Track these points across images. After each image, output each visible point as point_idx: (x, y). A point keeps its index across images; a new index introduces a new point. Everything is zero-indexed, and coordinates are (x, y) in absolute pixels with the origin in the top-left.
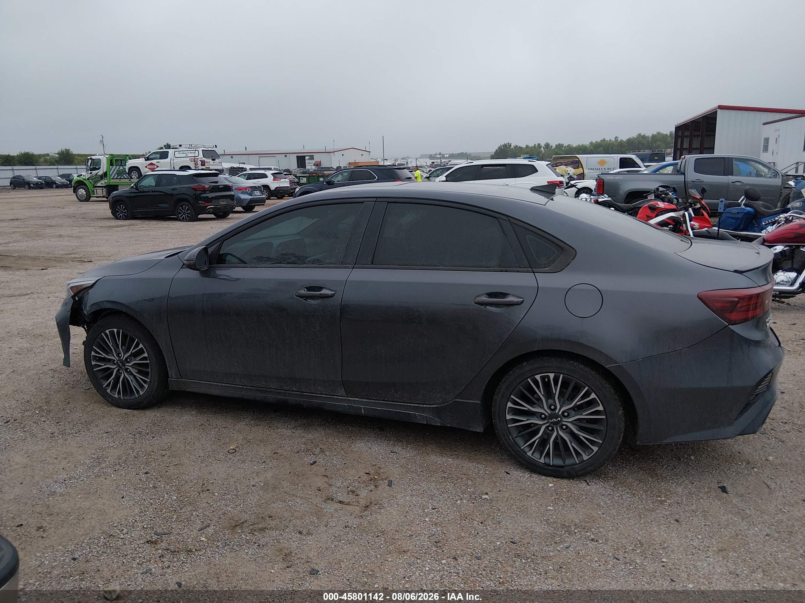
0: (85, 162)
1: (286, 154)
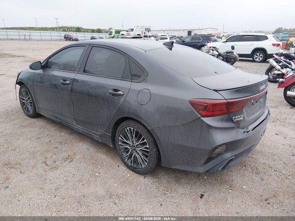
0: (107, 32)
1: (184, 30)
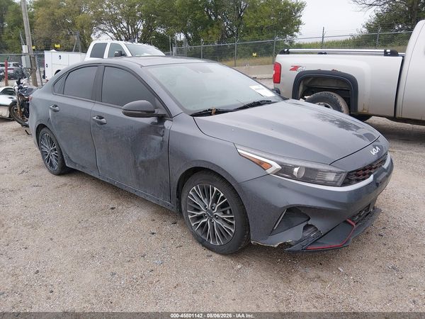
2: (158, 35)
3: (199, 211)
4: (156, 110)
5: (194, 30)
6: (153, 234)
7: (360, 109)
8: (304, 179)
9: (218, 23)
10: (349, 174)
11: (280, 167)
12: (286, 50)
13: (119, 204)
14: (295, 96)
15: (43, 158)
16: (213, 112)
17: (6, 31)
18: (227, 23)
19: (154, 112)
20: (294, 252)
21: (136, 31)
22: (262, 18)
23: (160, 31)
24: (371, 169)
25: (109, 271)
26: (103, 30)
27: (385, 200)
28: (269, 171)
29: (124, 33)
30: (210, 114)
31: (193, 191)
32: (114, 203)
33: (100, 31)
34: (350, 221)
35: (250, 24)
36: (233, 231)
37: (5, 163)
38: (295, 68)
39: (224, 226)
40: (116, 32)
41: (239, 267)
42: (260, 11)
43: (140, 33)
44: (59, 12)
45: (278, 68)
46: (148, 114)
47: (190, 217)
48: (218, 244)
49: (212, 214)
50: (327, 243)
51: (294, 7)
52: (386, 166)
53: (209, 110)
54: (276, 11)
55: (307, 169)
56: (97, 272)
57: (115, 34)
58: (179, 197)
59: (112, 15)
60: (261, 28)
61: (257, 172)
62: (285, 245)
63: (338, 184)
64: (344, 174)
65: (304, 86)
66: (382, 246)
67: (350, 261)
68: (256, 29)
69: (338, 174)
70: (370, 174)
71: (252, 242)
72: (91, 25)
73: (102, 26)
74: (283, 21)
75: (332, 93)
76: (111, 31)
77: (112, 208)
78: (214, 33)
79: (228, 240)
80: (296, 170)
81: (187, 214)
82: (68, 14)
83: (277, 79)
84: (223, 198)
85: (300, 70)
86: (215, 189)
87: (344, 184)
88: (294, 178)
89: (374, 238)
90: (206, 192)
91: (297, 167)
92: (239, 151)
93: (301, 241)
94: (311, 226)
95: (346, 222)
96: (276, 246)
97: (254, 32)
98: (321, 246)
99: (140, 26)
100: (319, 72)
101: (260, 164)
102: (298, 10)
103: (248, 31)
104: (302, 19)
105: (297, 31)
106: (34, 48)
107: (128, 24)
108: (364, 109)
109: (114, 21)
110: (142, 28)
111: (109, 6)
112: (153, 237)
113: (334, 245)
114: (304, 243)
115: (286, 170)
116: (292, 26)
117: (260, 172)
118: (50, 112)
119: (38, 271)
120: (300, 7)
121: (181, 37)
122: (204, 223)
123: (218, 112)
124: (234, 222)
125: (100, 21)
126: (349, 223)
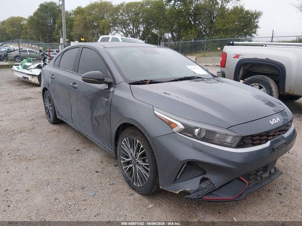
2: (153, 34)
3: (128, 157)
4: (106, 79)
5: (178, 32)
6: (97, 172)
7: (287, 90)
8: (203, 139)
9: (196, 26)
10: (243, 138)
11: (183, 127)
12: (231, 42)
13: (83, 148)
14: (236, 78)
15: (46, 111)
16: (148, 82)
17: (56, 29)
18: (203, 26)
19: (104, 80)
20: (191, 199)
21: (139, 31)
22: (228, 23)
23: (155, 31)
24: (268, 137)
25: (54, 196)
26: (117, 31)
27: (293, 164)
28: (175, 130)
29: (130, 32)
30: (145, 84)
31: (125, 142)
32: (80, 147)
33: (115, 31)
34: (243, 179)
35: (219, 27)
36: (148, 176)
37: (24, 113)
38: (237, 56)
39: (143, 171)
40: (125, 32)
41: (151, 206)
42: (227, 18)
43: (141, 33)
44: (90, 18)
45: (224, 56)
46: (100, 81)
47: (122, 162)
48: (139, 186)
49: (135, 161)
50: (222, 195)
51: (253, 15)
52: (286, 135)
53: (145, 80)
54: (240, 18)
55: (207, 131)
56: (46, 196)
57: (124, 33)
58: (116, 146)
59: (124, 20)
60: (227, 30)
61: (167, 130)
62: (185, 193)
63: (233, 146)
64: (238, 138)
65: (244, 70)
66: (279, 204)
67: (245, 213)
68: (223, 31)
69: (235, 137)
70: (267, 140)
71: (160, 187)
72: (110, 27)
73: (116, 28)
74: (244, 26)
75: (265, 77)
76: (122, 31)
77: (78, 150)
78: (192, 33)
79: (145, 183)
80: (197, 130)
81: (121, 159)
82: (95, 19)
83: (223, 64)
84: (142, 149)
85: (241, 58)
86: (138, 141)
87: (238, 146)
88: (194, 137)
89: (273, 195)
90: (132, 143)
91: (198, 128)
92: (155, 112)
93: (198, 190)
94: (207, 179)
95: (239, 179)
96: (177, 192)
97: (221, 33)
98: (215, 198)
99: (142, 28)
100: (256, 59)
101: (169, 124)
102: (256, 17)
103: (217, 32)
104: (259, 24)
105: (255, 33)
106: (67, 40)
107: (133, 27)
108: (290, 91)
109: (124, 24)
110: (143, 29)
111: (122, 14)
112: (97, 174)
113: (226, 197)
114: (200, 193)
115: (188, 130)
116: (251, 29)
117: (168, 131)
118: (50, 79)
119: (7, 190)
120: (257, 15)
121: (168, 35)
122: (131, 168)
123: (152, 82)
124: (149, 169)
125: (115, 24)
126: (243, 181)
